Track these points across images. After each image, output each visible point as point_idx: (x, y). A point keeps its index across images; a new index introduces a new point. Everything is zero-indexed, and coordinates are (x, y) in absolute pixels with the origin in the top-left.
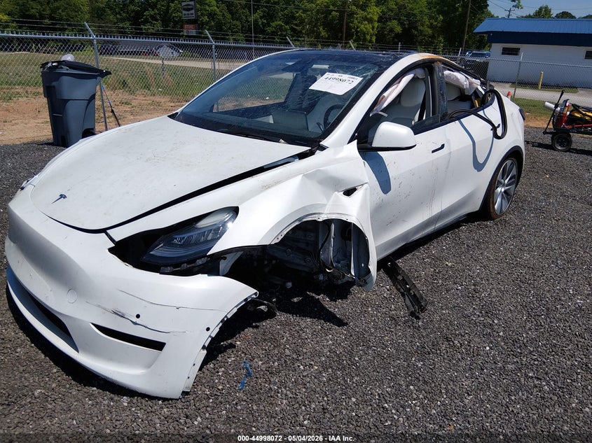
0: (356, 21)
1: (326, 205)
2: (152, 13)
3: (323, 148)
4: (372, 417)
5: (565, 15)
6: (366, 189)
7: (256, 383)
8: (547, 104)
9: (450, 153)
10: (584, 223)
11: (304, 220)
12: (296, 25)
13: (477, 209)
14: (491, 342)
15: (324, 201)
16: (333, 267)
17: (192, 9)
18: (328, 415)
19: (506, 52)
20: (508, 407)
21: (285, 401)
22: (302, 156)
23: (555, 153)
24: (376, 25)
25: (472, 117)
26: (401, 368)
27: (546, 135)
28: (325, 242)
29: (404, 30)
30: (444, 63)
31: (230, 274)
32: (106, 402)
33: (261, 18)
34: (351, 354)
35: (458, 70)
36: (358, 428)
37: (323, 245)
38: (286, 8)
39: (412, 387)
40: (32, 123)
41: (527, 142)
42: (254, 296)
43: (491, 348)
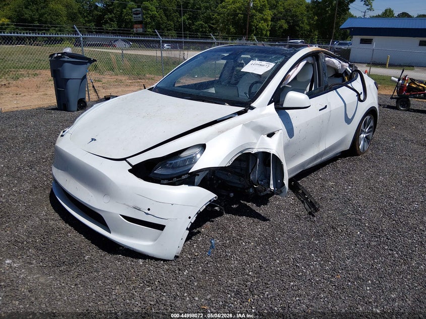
0: (255, 21)
1: (256, 143)
2: (110, 16)
3: (253, 108)
4: (290, 270)
5: (404, 15)
6: (281, 133)
7: (218, 252)
8: (393, 78)
9: (331, 111)
10: (419, 158)
11: (244, 152)
12: (213, 24)
13: (348, 148)
14: (361, 229)
15: (255, 141)
16: (259, 184)
17: (140, 14)
18: (263, 270)
19: (363, 41)
20: (373, 266)
21: (236, 262)
22: (240, 113)
23: (399, 112)
24: (270, 23)
25: (344, 87)
26: (305, 244)
27: (393, 100)
28: (253, 168)
29: (290, 26)
30: (325, 53)
31: (201, 185)
32: (129, 263)
33: (188, 19)
34: (273, 236)
35: (334, 57)
36: (282, 277)
37: (252, 170)
38: (205, 12)
39: (313, 255)
40: (36, 95)
41: (380, 105)
42: (215, 199)
43: (361, 233)
